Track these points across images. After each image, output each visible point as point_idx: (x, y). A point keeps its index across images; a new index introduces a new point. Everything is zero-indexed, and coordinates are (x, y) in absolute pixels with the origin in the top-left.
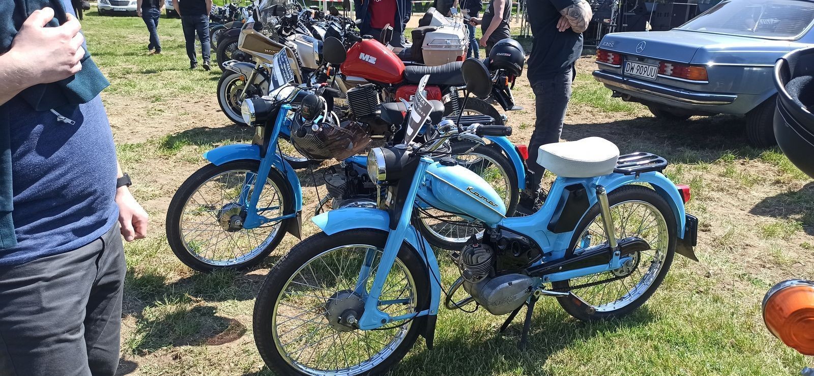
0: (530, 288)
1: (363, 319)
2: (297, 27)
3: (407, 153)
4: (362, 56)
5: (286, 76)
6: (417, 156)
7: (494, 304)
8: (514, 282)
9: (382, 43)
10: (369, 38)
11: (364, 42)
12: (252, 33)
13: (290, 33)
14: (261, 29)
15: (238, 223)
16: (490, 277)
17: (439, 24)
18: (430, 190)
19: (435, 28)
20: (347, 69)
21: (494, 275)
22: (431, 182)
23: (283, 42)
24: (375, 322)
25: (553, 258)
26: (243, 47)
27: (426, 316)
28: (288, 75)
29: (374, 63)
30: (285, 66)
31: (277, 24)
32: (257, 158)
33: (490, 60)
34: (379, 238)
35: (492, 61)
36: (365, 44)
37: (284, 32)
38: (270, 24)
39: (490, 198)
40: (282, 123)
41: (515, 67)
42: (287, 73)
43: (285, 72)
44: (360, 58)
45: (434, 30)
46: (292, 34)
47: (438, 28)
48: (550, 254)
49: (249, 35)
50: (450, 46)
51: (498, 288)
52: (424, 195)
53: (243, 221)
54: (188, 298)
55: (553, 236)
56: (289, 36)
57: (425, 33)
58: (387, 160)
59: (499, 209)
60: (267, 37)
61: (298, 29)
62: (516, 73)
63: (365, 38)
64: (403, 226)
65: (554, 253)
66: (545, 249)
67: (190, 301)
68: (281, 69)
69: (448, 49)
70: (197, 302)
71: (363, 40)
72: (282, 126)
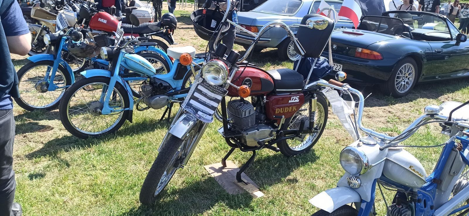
0: (168, 100)
1: (103, 110)
2: (64, 6)
3: (115, 49)
4: (100, 19)
5: (63, 25)
6: (119, 50)
7: (154, 104)
8: (161, 97)
9: (111, 14)
10: (103, 11)
11: (100, 13)
12: (39, 9)
13: (60, 9)
14: (44, 7)
15: (45, 88)
16: (152, 96)
17: (139, 6)
18: (126, 63)
19: (137, 7)
20: (92, 26)
21: (153, 95)
22: (126, 60)
23: (57, 13)
24: (108, 111)
25: (176, 90)
26: (34, 16)
27: (128, 110)
28: (64, 24)
29: (106, 23)
30: (62, 20)
31: (52, 4)
32: (52, 59)
33: (161, 22)
34: (107, 80)
35: (162, 22)
36: (100, 14)
37: (57, 9)
38: (49, 4)
39: (148, 65)
40: (63, 45)
41: (173, 25)
42: (64, 23)
43: (63, 23)
44: (99, 20)
45: (136, 9)
46: (61, 9)
47: (139, 7)
48: (175, 89)
49: (37, 10)
50: (144, 16)
51: (155, 99)
52: (123, 64)
53: (48, 87)
54: (25, 119)
55: (176, 82)
56: (60, 10)
57: (132, 10)
58: (108, 52)
59: (153, 70)
60: (48, 11)
61: (65, 7)
62: (173, 28)
63: (101, 11)
64: (116, 76)
65: (177, 88)
66: (174, 87)
67: (26, 120)
68: (60, 22)
69: (144, 18)
70: (29, 120)
71: (99, 12)
72: (63, 46)
